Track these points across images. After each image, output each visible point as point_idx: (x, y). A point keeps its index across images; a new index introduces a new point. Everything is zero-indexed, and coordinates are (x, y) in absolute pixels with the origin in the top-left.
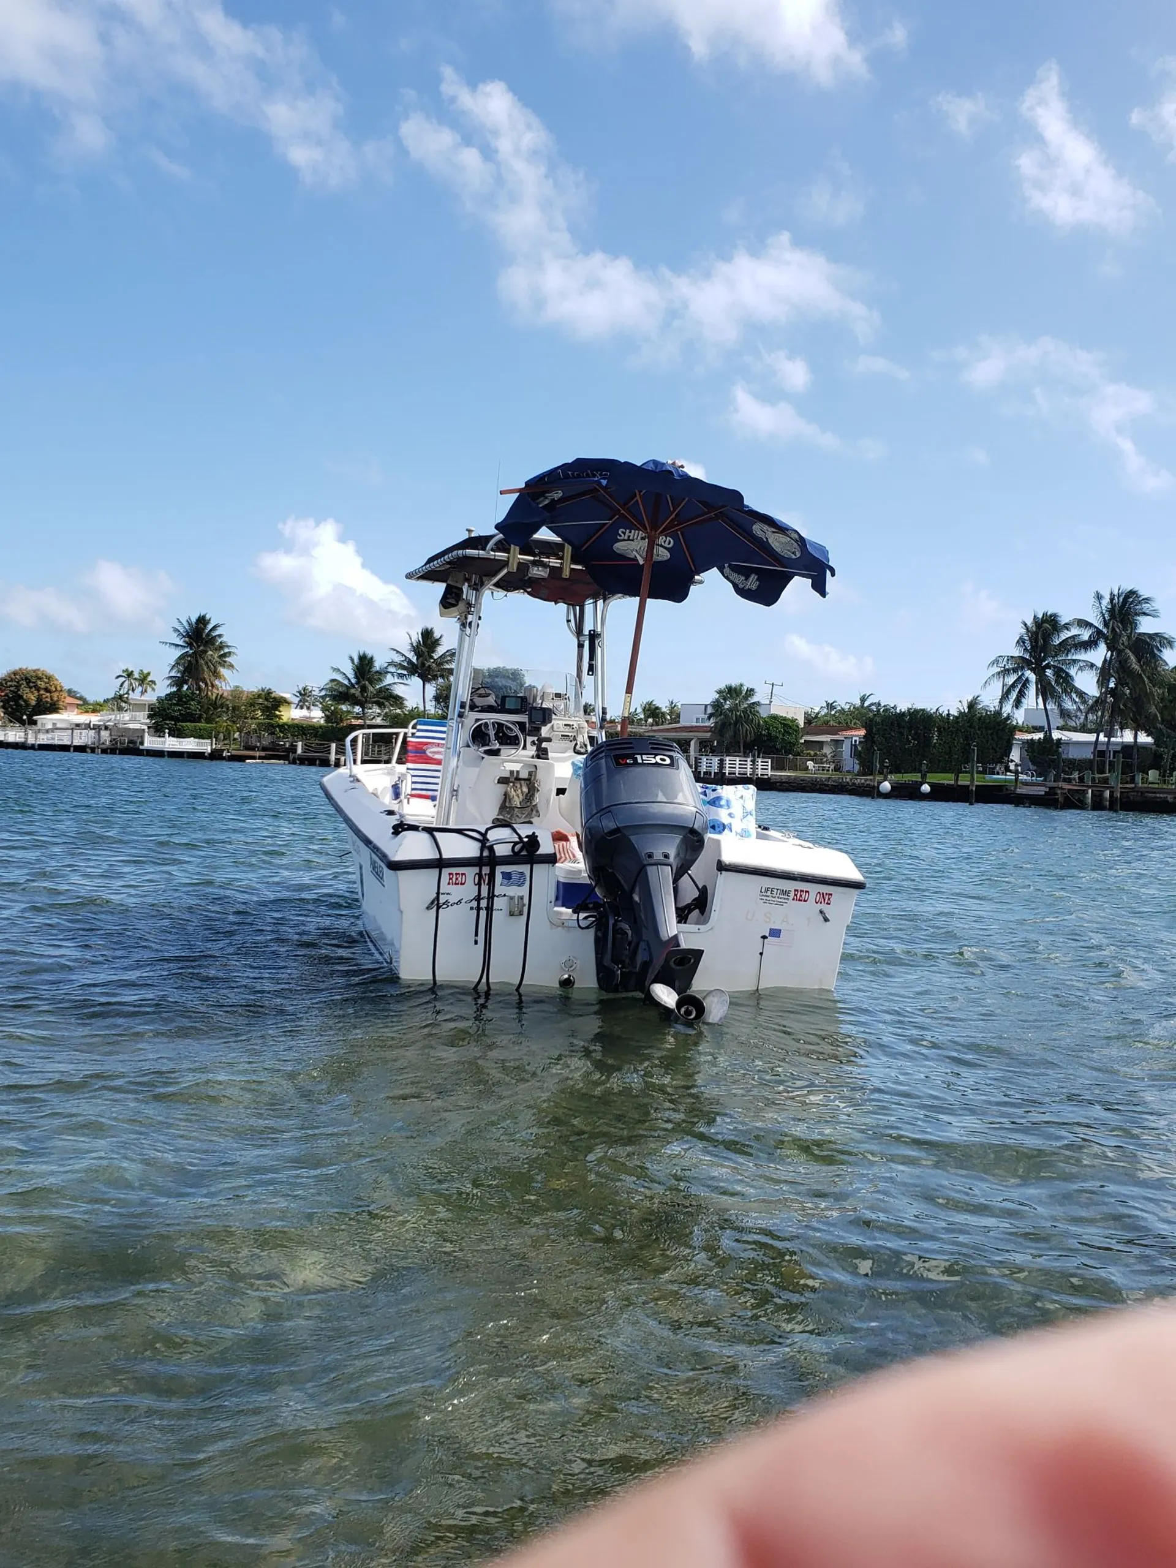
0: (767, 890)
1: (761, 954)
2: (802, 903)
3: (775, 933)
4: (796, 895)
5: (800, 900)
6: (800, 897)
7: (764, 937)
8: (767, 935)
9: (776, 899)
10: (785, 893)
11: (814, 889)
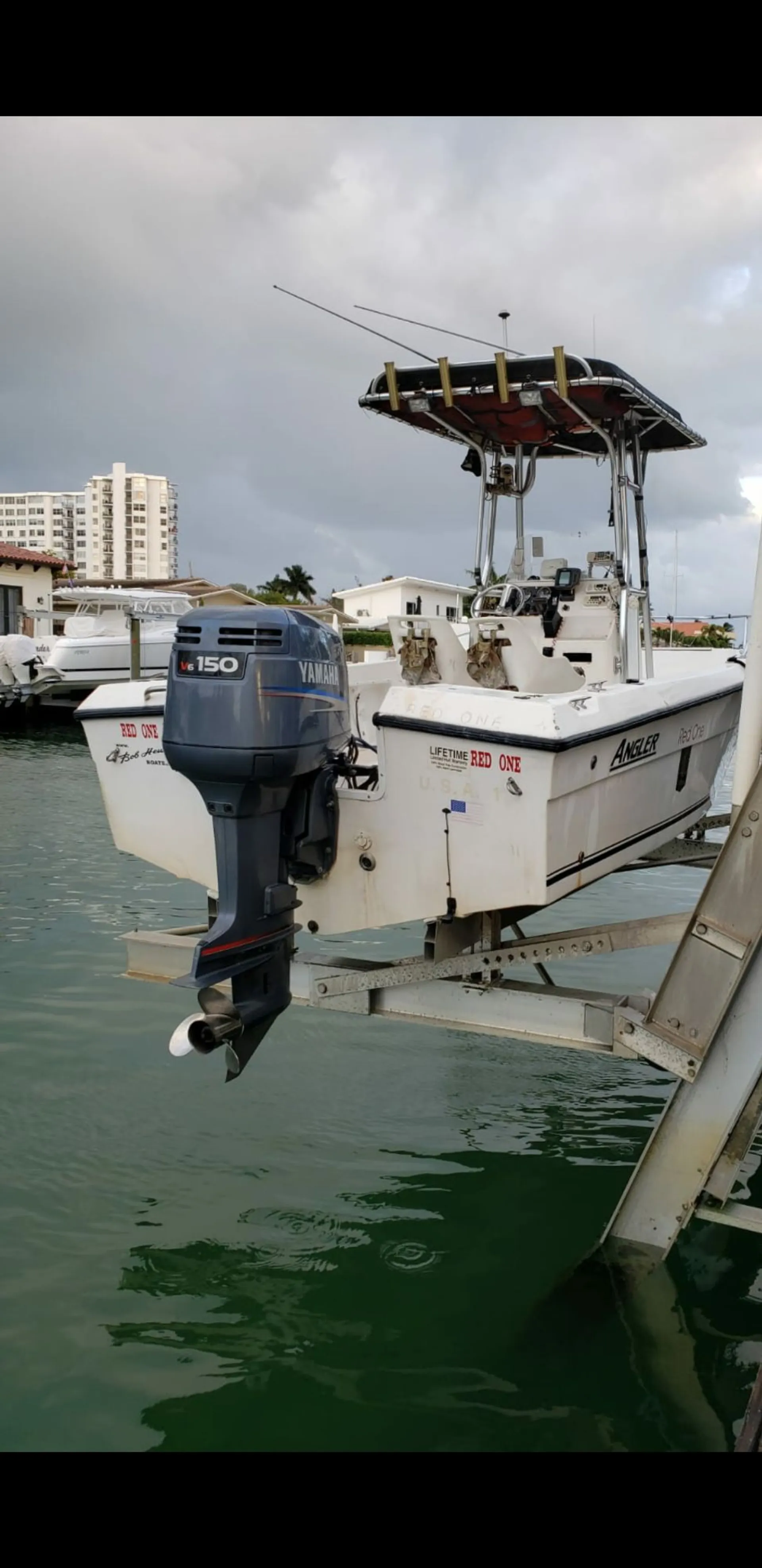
0: (438, 750)
1: (447, 832)
2: (485, 768)
3: (459, 806)
4: (474, 758)
5: (481, 765)
6: (481, 761)
7: (446, 811)
8: (450, 808)
9: (451, 763)
10: (463, 755)
11: (496, 751)
